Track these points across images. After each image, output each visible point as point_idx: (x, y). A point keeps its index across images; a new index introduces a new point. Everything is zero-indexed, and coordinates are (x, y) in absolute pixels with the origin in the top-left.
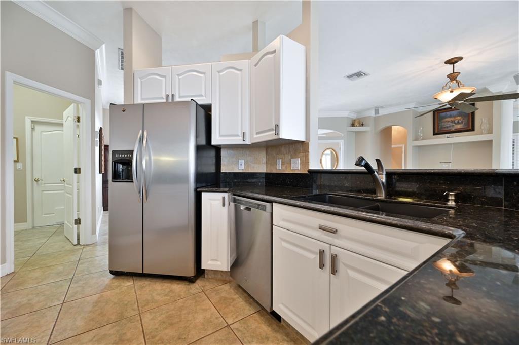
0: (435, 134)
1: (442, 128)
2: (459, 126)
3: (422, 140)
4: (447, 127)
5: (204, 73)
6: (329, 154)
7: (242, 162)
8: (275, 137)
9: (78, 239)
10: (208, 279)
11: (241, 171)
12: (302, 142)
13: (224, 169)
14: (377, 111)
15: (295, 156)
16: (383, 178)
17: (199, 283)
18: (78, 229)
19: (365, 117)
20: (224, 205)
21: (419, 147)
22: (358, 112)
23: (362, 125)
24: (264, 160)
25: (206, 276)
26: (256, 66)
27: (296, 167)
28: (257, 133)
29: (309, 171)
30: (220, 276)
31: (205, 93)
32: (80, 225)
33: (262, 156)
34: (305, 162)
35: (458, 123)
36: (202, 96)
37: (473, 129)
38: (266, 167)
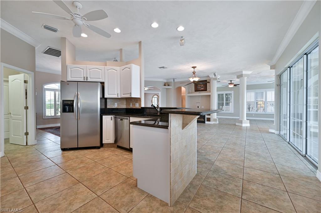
0: (195, 91)
1: (197, 89)
2: (202, 89)
3: (191, 93)
4: (199, 89)
5: (101, 70)
7: (116, 104)
8: (130, 97)
9: (27, 143)
10: (105, 147)
11: (116, 108)
12: (139, 98)
13: (108, 107)
14: (174, 80)
15: (136, 102)
16: (159, 110)
17: (101, 149)
18: (27, 138)
19: (170, 82)
20: (112, 120)
21: (190, 96)
22: (167, 79)
23: (169, 85)
24: (125, 103)
25: (104, 146)
26: (123, 70)
27: (137, 106)
28: (123, 94)
29: (141, 107)
30: (109, 146)
31: (102, 78)
32: (28, 136)
33: (125, 102)
34: (140, 105)
35: (202, 87)
36: (100, 78)
37: (206, 90)
38: (126, 106)
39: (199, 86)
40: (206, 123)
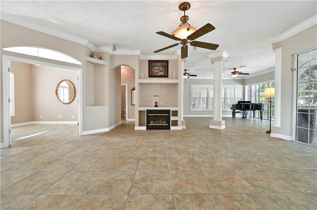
0: (149, 77)
1: (153, 73)
3: (144, 79)
4: (156, 73)
6: (66, 87)
19: (104, 53)
22: (96, 46)
23: (101, 59)
39: (157, 69)
40: (171, 129)
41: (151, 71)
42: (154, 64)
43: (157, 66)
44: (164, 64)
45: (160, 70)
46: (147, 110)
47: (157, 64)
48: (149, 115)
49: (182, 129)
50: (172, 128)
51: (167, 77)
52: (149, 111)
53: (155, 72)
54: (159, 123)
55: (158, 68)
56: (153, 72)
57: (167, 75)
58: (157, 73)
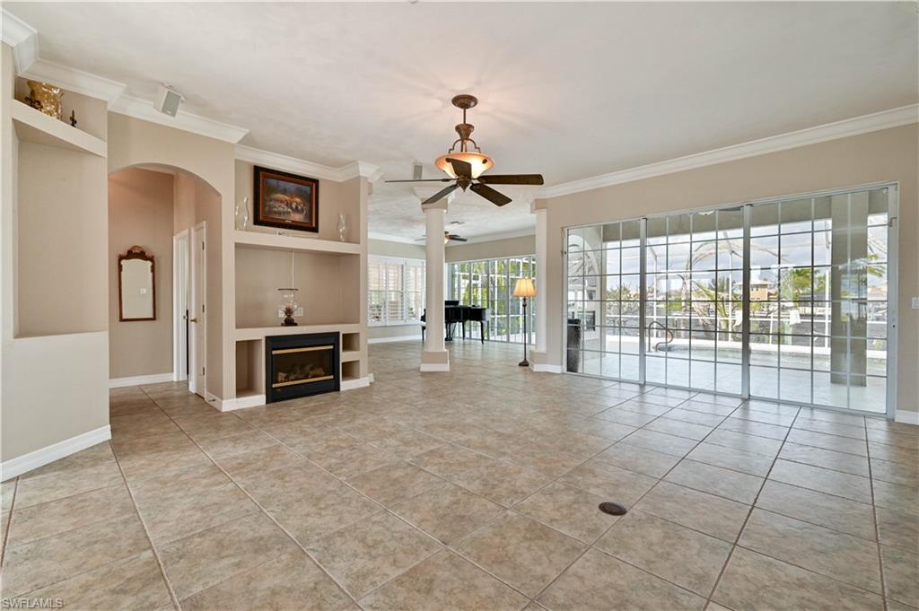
0: (257, 222)
1: (270, 211)
2: (298, 217)
4: (280, 213)
23: (73, 123)
35: (296, 210)
39: (282, 202)
40: (342, 389)
41: (264, 206)
42: (273, 182)
43: (284, 192)
44: (307, 189)
45: (294, 206)
46: (267, 338)
47: (282, 184)
48: (274, 352)
49: (368, 385)
50: (345, 385)
51: (315, 230)
52: (272, 342)
53: (276, 209)
54: (306, 377)
55: (287, 198)
56: (270, 206)
57: (314, 225)
58: (284, 213)
